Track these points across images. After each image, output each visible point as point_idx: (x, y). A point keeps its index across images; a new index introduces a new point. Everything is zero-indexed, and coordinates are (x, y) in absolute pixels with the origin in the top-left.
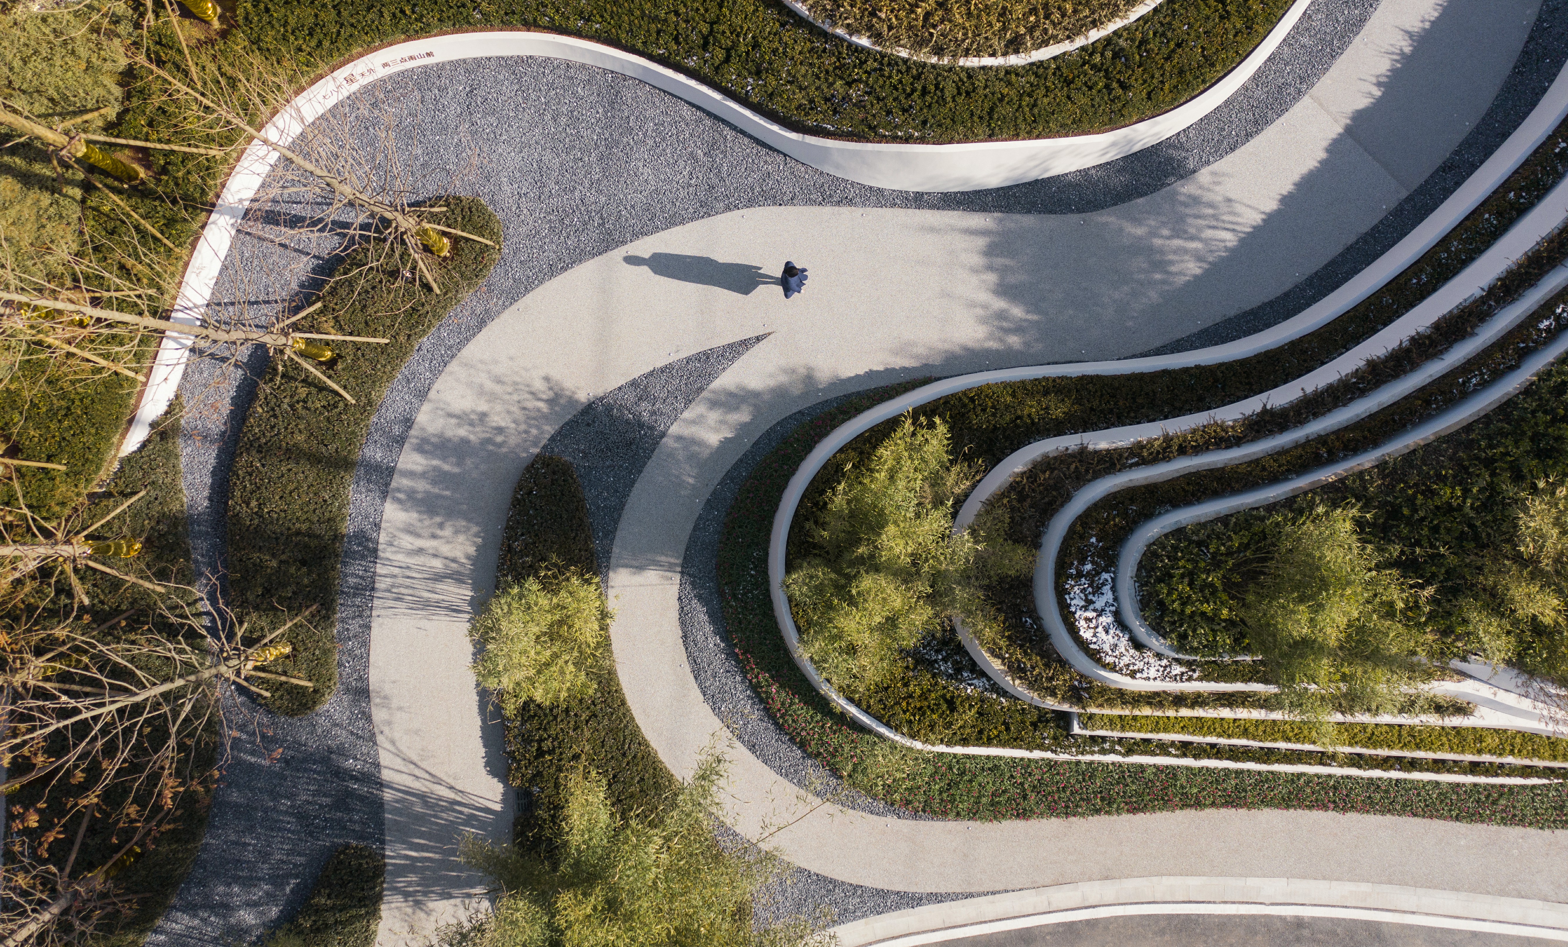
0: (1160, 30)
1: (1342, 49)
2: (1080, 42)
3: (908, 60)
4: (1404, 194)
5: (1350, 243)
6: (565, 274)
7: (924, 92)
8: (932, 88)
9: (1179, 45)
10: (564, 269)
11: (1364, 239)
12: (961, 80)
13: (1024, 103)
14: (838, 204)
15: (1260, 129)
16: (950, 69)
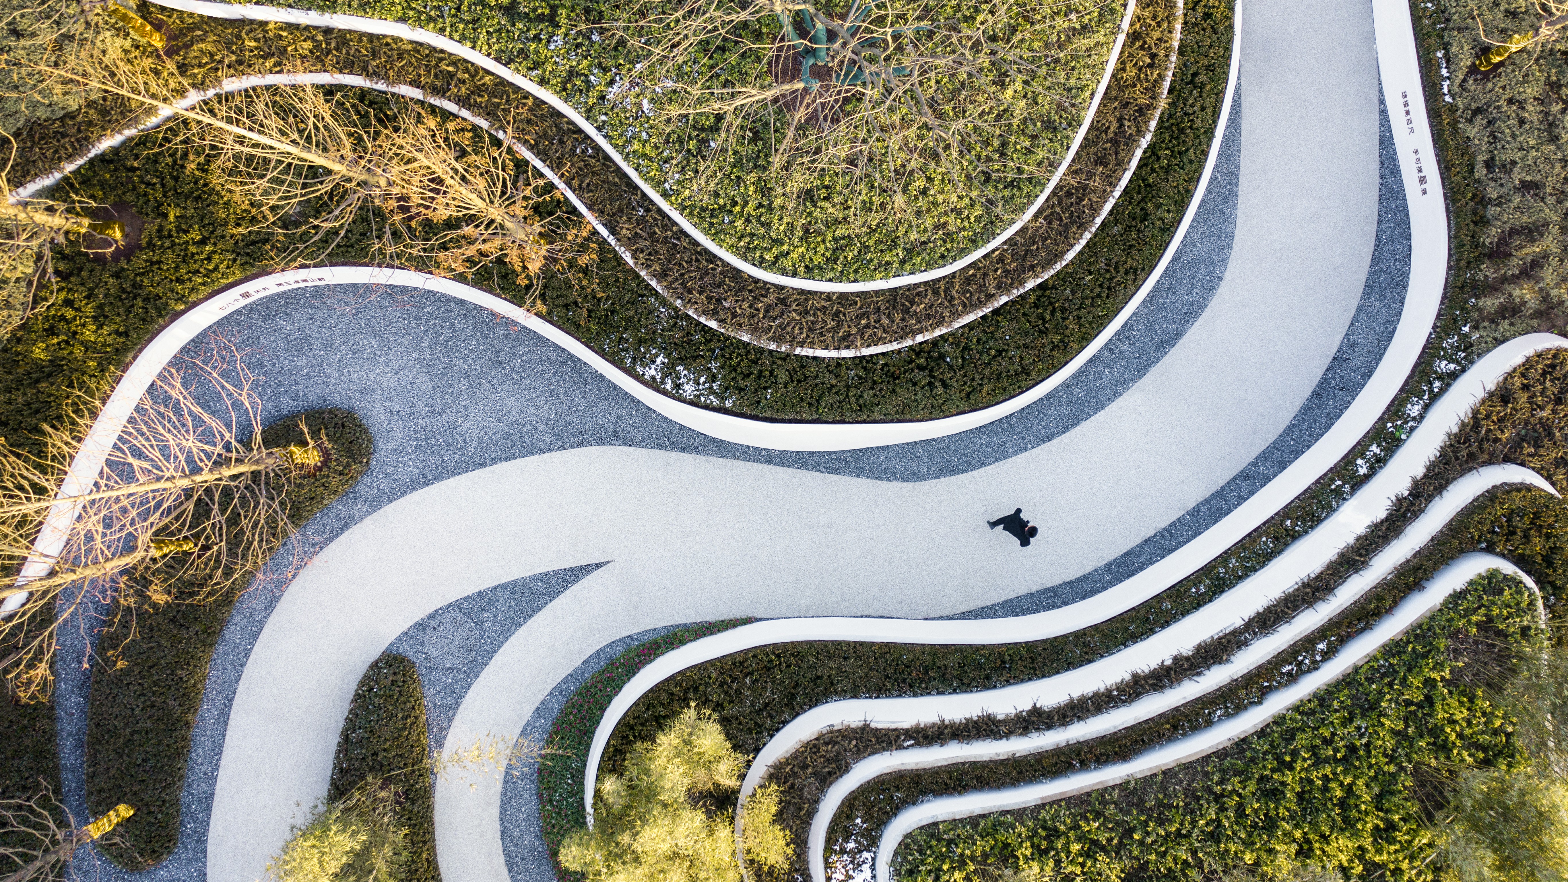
0: (984, 339)
2: (909, 342)
3: (749, 344)
5: (1148, 535)
6: (427, 489)
7: (760, 376)
8: (767, 373)
9: (999, 352)
10: (426, 484)
11: (1162, 532)
12: (794, 369)
13: (851, 394)
14: (683, 450)
15: (1075, 424)
16: (786, 357)
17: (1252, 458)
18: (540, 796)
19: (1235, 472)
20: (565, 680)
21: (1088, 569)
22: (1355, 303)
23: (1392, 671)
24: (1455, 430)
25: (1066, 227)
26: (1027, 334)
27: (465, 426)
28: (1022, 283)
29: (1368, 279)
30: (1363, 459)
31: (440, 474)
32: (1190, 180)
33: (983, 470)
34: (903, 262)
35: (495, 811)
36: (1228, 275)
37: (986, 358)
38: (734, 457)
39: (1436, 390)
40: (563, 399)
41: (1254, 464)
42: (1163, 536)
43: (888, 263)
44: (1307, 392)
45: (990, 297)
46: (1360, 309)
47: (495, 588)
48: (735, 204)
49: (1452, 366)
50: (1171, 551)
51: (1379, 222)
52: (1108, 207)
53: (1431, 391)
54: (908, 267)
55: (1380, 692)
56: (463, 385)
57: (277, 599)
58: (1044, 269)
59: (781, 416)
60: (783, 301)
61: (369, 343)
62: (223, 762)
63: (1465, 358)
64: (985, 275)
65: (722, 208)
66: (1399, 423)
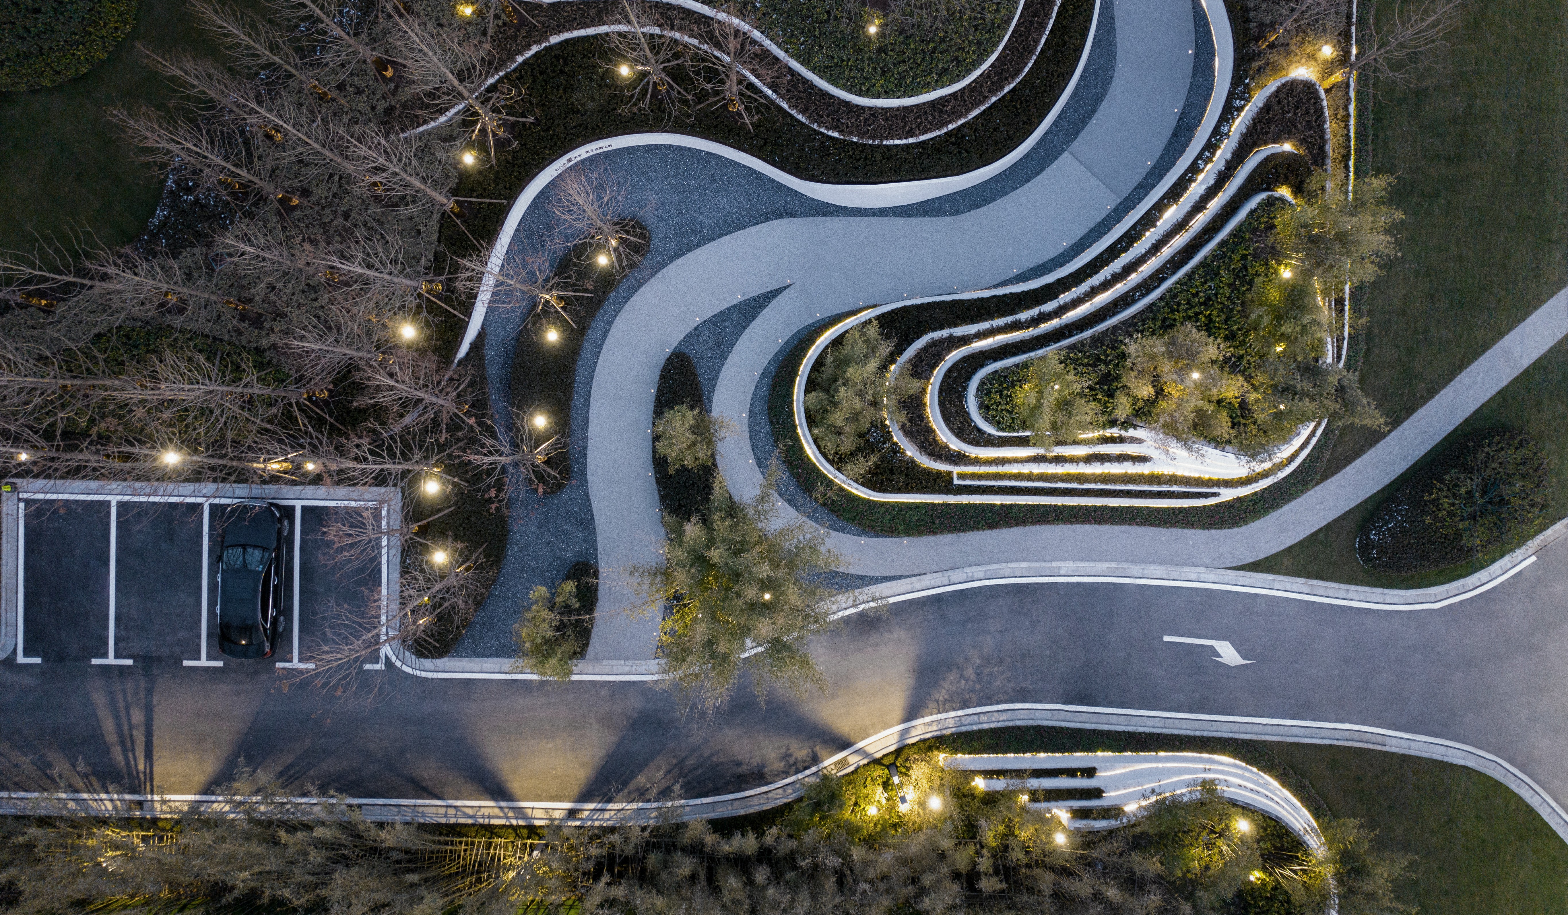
0: (985, 123)
1: (1083, 128)
2: (945, 130)
3: (857, 142)
4: (1119, 201)
6: (684, 257)
7: (866, 158)
8: (870, 156)
9: (995, 130)
10: (683, 255)
11: (1099, 225)
12: (884, 152)
13: (917, 163)
14: (824, 215)
15: (1043, 169)
16: (878, 146)
17: (1143, 175)
18: (771, 422)
19: (1136, 184)
20: (776, 355)
23: (1224, 255)
24: (1244, 131)
25: (1022, 54)
26: (1008, 116)
27: (700, 218)
28: (1002, 88)
30: (1201, 160)
31: (691, 248)
32: (1086, 21)
33: (994, 204)
34: (937, 81)
35: (746, 435)
36: (1116, 75)
37: (988, 134)
38: (854, 215)
39: (1234, 116)
40: (754, 196)
41: (1145, 179)
43: (929, 83)
44: (1168, 134)
45: (986, 98)
46: (1192, 83)
47: (729, 308)
48: (843, 61)
49: (1241, 101)
50: (1105, 233)
51: (1196, 33)
52: (1043, 40)
53: (1232, 117)
54: (940, 84)
55: (1219, 267)
56: (696, 196)
57: (608, 331)
58: (1013, 79)
59: (880, 179)
60: (873, 115)
61: (640, 180)
62: (590, 428)
63: (1247, 95)
64: (981, 86)
65: (836, 65)
66: (1217, 137)
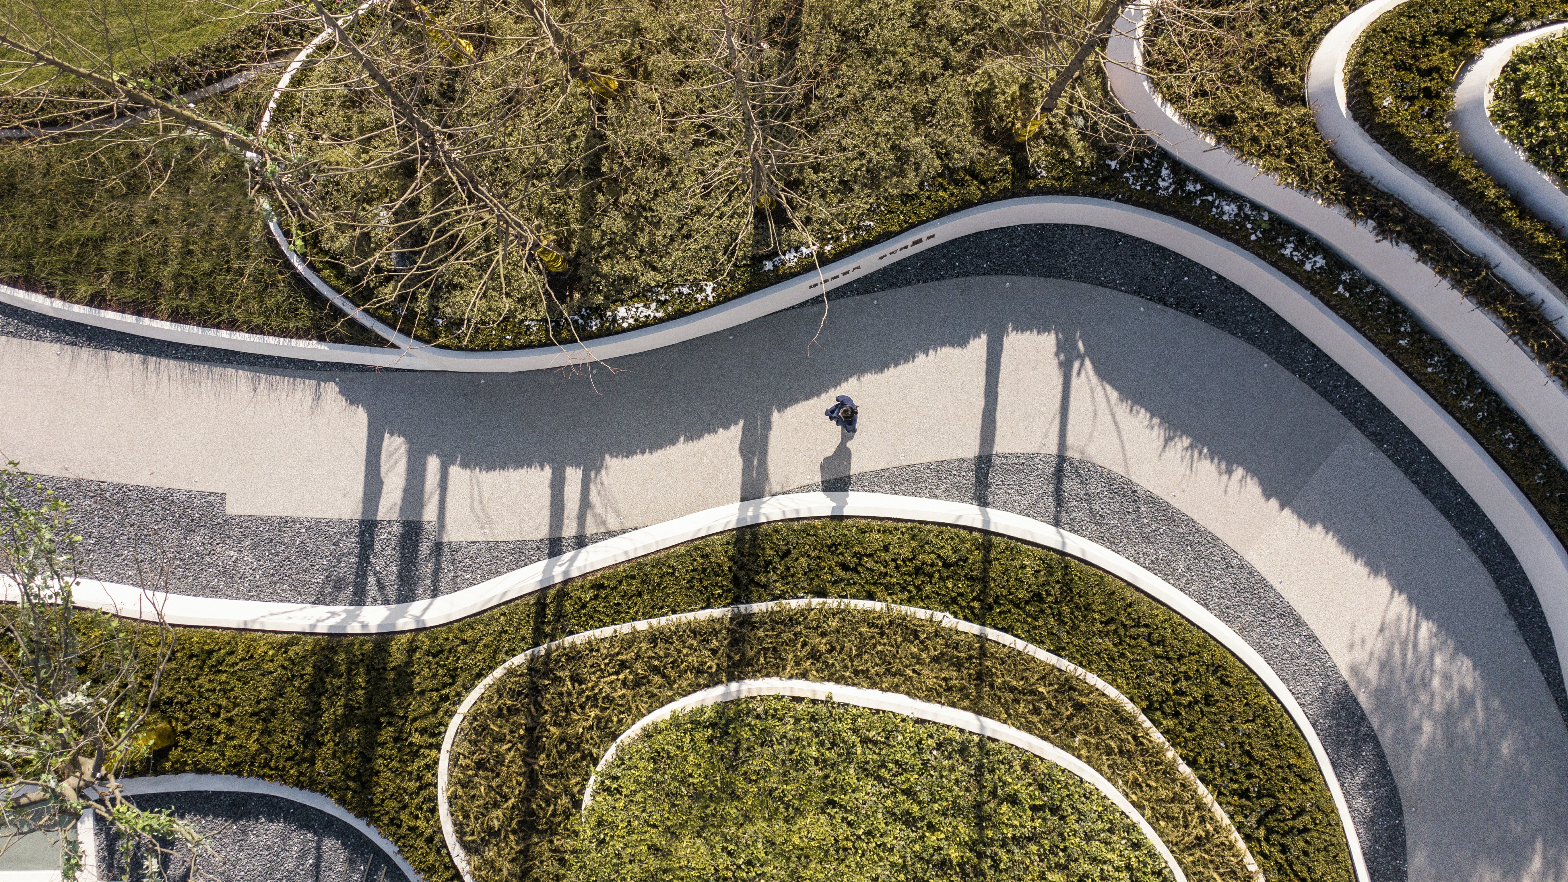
4: (1355, 432)
5: (1418, 492)
11: (1411, 474)
17: (1295, 380)
19: (1317, 397)
21: (1474, 559)
22: (1073, 285)
28: (1157, 748)
29: (1040, 275)
30: (1303, 263)
39: (1198, 187)
41: (1299, 372)
42: (1416, 473)
45: (1185, 788)
49: (1164, 172)
51: (967, 274)
53: (1202, 193)
58: (1135, 723)
63: (1149, 158)
66: (1249, 226)
